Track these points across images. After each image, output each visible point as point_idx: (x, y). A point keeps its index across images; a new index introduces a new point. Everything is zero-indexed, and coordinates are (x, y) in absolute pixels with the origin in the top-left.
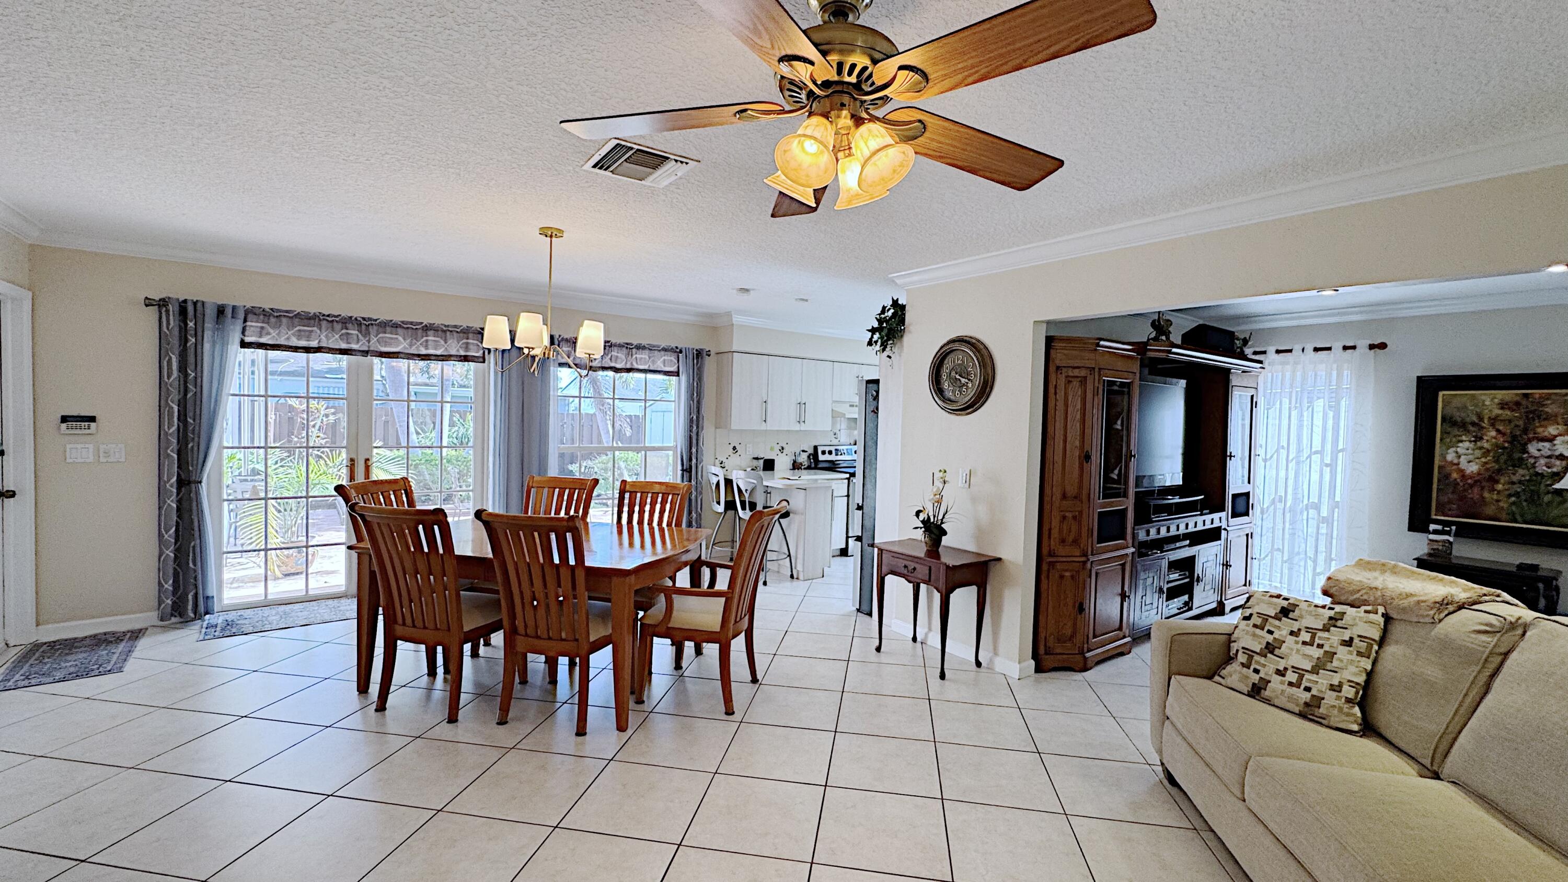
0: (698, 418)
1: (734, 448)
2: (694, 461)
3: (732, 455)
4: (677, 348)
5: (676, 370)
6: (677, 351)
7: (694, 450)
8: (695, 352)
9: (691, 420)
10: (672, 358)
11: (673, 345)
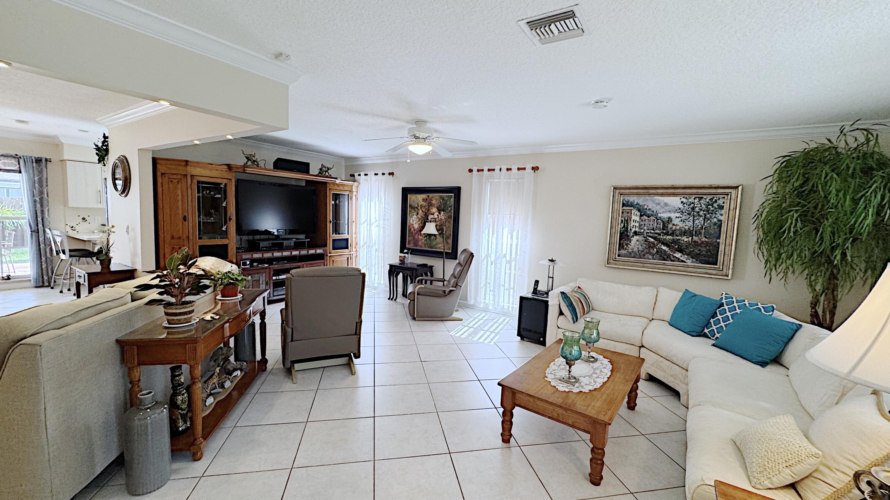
0: (41, 199)
1: (84, 219)
2: (40, 226)
3: (81, 222)
4: (17, 155)
5: (18, 169)
6: (17, 157)
7: (40, 219)
8: (34, 160)
9: (35, 201)
10: (14, 161)
11: (13, 153)
